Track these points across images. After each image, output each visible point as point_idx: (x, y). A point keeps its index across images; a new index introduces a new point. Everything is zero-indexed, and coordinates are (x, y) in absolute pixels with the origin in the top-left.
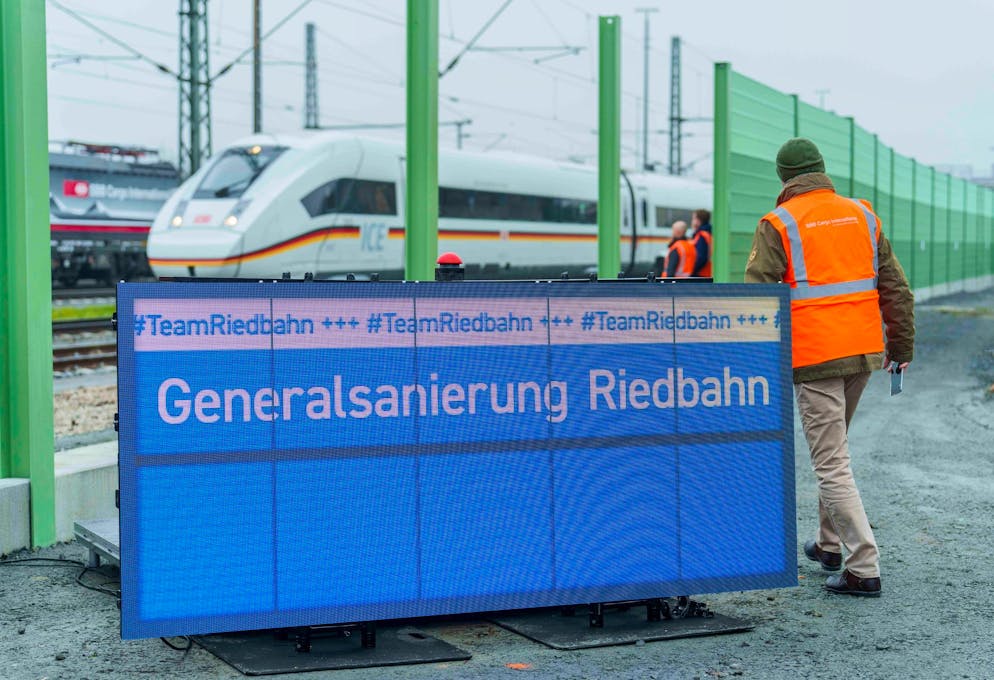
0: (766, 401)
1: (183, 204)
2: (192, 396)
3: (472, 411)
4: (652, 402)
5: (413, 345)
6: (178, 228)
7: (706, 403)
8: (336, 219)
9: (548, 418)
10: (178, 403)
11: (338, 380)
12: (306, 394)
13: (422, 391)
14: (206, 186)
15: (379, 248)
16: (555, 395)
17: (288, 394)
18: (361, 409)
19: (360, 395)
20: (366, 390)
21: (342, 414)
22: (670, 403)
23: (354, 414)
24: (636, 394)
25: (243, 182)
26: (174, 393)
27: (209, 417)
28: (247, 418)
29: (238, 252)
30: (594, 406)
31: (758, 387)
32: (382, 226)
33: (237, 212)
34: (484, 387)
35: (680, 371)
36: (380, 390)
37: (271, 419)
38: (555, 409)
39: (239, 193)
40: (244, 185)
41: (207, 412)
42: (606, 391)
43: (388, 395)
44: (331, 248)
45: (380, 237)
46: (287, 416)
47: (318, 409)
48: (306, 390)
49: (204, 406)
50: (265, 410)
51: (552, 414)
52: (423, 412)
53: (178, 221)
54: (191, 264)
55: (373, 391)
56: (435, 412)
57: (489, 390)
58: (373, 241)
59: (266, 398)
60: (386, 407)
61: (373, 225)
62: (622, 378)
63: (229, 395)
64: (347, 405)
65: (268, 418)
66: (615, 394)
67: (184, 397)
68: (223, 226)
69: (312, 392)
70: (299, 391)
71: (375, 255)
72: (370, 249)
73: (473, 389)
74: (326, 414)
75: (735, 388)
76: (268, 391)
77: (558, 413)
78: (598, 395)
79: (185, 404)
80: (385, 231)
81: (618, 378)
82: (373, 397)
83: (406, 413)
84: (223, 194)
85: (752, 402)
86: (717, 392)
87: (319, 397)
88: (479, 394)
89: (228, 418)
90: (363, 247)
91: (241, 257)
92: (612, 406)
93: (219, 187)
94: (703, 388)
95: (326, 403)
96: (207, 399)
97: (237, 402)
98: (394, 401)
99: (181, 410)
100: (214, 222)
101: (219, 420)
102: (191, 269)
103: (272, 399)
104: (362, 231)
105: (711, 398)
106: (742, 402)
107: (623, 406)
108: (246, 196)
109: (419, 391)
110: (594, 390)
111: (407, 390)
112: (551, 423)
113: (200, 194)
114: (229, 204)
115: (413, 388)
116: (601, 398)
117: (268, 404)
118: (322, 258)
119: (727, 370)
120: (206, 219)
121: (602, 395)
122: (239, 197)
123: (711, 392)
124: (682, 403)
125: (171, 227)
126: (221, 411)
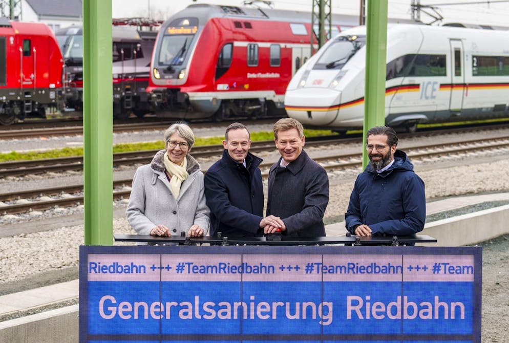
0: (463, 317)
1: (307, 72)
2: (117, 305)
3: (274, 317)
4: (386, 316)
5: (241, 281)
6: (303, 87)
7: (422, 317)
8: (403, 80)
9: (320, 323)
10: (110, 308)
11: (197, 298)
12: (178, 305)
13: (245, 305)
14: (321, 61)
15: (433, 97)
16: (325, 310)
17: (169, 305)
18: (210, 314)
19: (209, 307)
20: (213, 304)
21: (199, 317)
22: (398, 316)
23: (206, 317)
24: (376, 310)
25: (344, 59)
26: (108, 303)
27: (126, 316)
28: (146, 317)
29: (338, 103)
30: (349, 317)
31: (458, 309)
32: (435, 83)
33: (339, 78)
34: (282, 304)
35: (406, 298)
36: (221, 304)
37: (159, 318)
38: (325, 318)
39: (340, 66)
40: (344, 61)
41: (125, 314)
42: (357, 309)
43: (225, 307)
44: (399, 98)
45: (434, 90)
46: (168, 317)
47: (185, 314)
48: (179, 303)
49: (123, 310)
50: (156, 313)
51: (323, 320)
52: (245, 317)
53: (303, 83)
54: (309, 110)
55: (217, 305)
56: (252, 317)
57: (285, 306)
58: (429, 94)
59: (156, 307)
60: (224, 314)
61: (429, 83)
62: (368, 301)
63: (137, 305)
64: (202, 312)
65: (158, 318)
66: (363, 310)
67: (113, 305)
68: (330, 87)
69: (182, 304)
70: (175, 304)
71: (430, 101)
72: (427, 98)
73: (275, 305)
74: (190, 317)
75: (442, 309)
76: (158, 303)
77: (327, 320)
78: (352, 310)
79: (113, 309)
80: (437, 87)
81: (365, 301)
82: (217, 309)
83: (235, 317)
84: (331, 66)
85: (453, 317)
86: (430, 311)
87: (186, 307)
88: (279, 308)
89: (136, 317)
90: (421, 98)
91: (340, 106)
92: (361, 317)
93: (329, 62)
94: (420, 308)
95: (190, 310)
96: (125, 307)
97: (141, 309)
98: (229, 310)
99: (111, 312)
100: (325, 84)
101: (131, 318)
102: (309, 113)
103: (160, 307)
104: (421, 86)
105: (426, 314)
106: (446, 317)
107: (368, 317)
108: (345, 68)
109: (243, 305)
110: (350, 308)
111: (237, 305)
112: (322, 326)
113: (317, 67)
114: (334, 73)
115: (240, 303)
116: (353, 312)
117: (158, 310)
118: (392, 105)
119: (437, 298)
120: (319, 82)
121: (355, 310)
122: (341, 69)
123: (426, 310)
124: (406, 316)
125: (299, 86)
126: (132, 313)
